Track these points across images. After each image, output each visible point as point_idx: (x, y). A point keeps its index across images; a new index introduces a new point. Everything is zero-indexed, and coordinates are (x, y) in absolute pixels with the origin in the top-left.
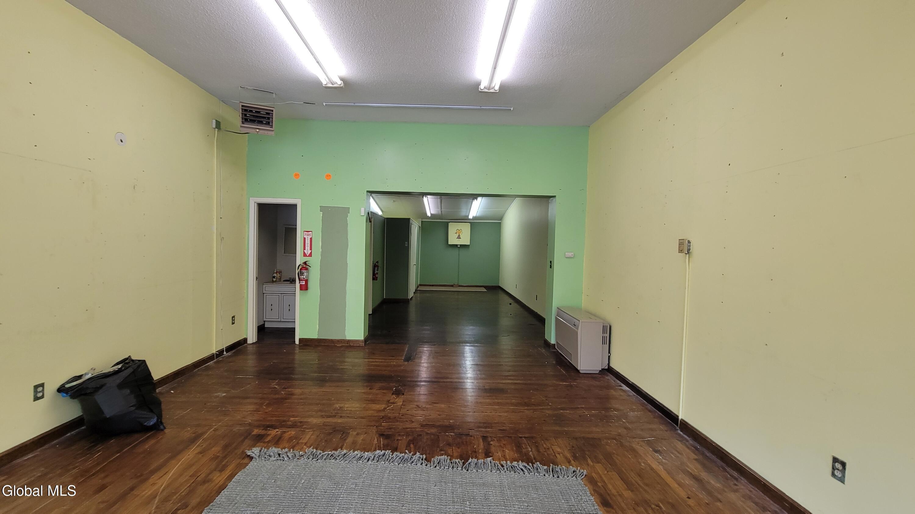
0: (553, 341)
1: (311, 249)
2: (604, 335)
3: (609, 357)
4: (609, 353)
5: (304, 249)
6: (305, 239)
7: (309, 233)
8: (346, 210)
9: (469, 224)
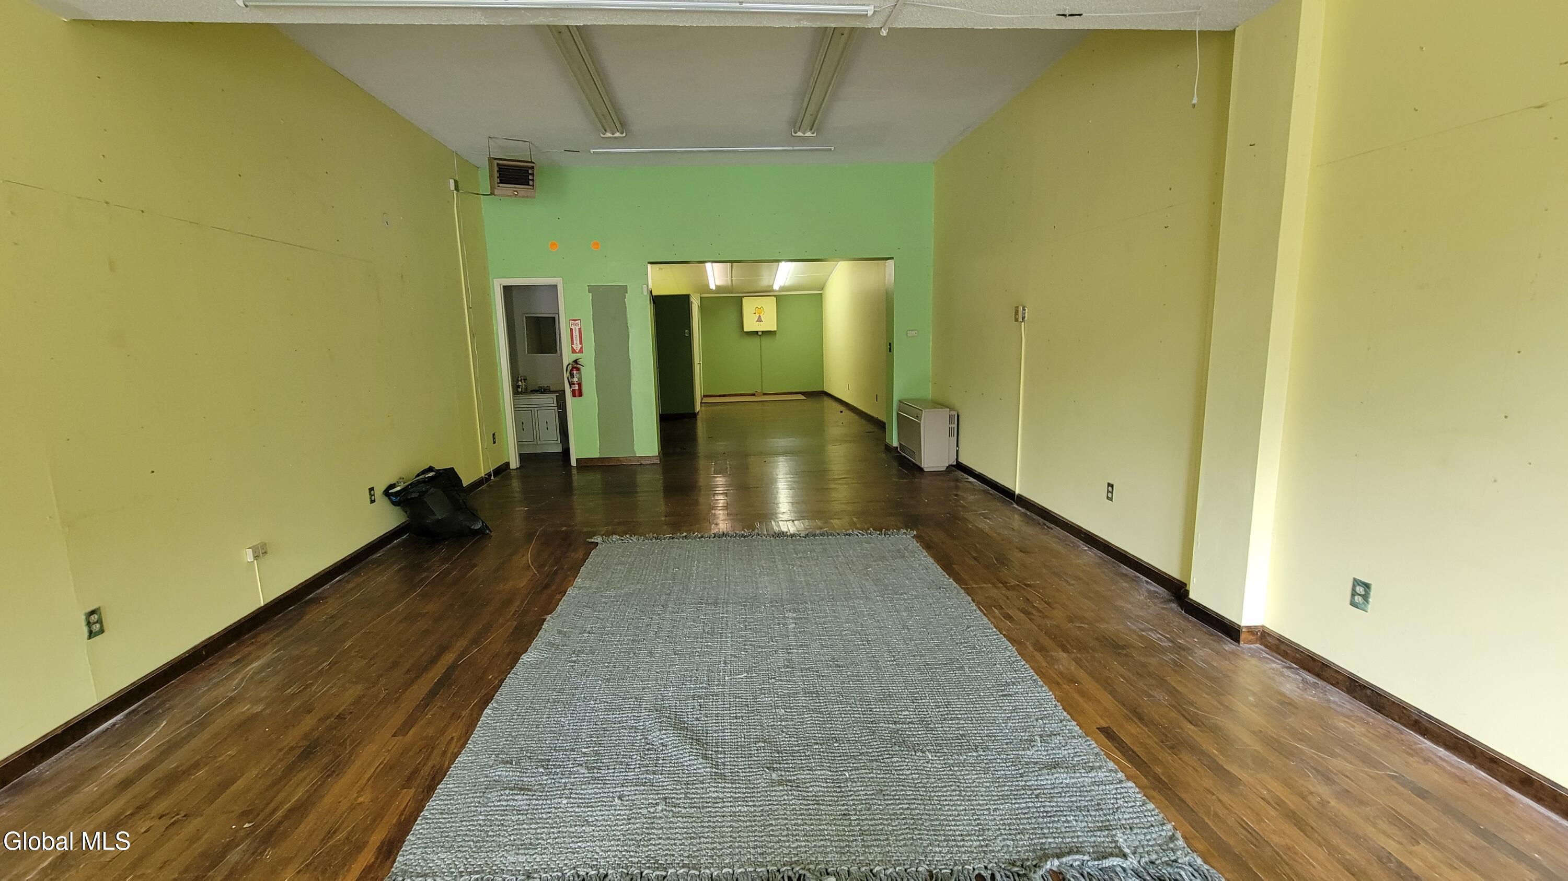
0: (895, 443)
1: (581, 343)
2: (951, 426)
3: (957, 451)
4: (957, 446)
5: (572, 343)
6: (571, 330)
7: (577, 322)
8: (624, 289)
9: (774, 299)
